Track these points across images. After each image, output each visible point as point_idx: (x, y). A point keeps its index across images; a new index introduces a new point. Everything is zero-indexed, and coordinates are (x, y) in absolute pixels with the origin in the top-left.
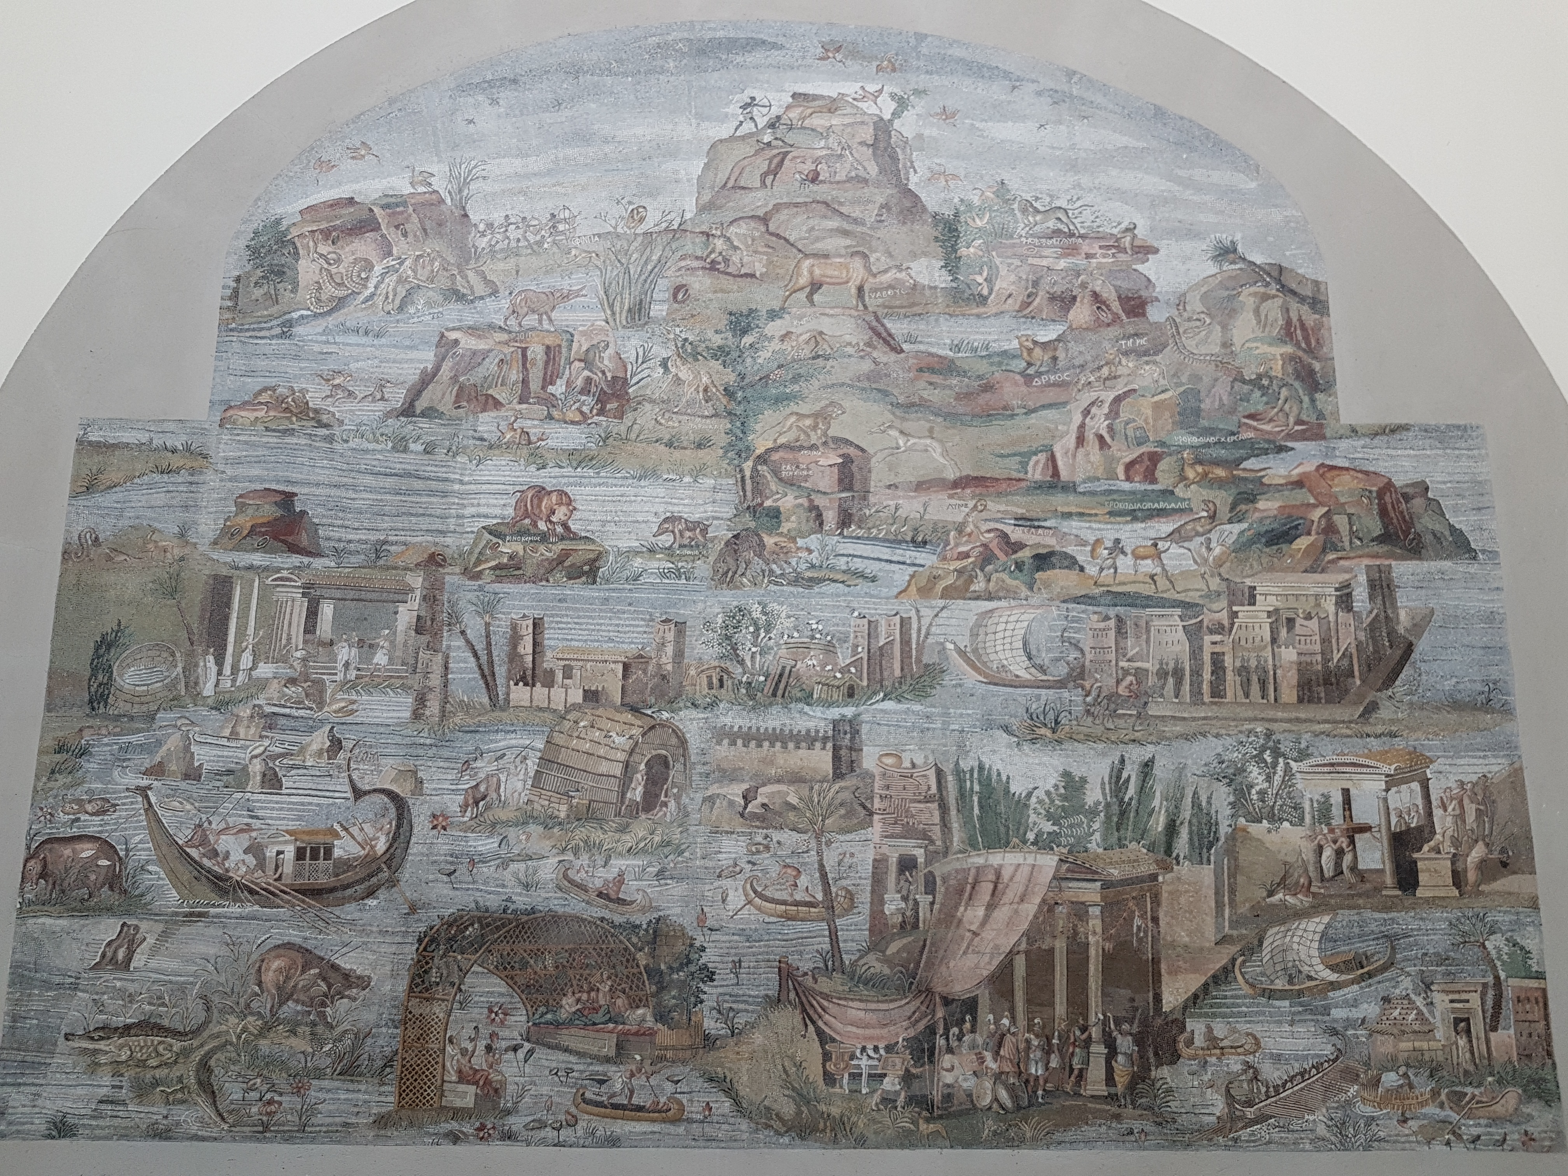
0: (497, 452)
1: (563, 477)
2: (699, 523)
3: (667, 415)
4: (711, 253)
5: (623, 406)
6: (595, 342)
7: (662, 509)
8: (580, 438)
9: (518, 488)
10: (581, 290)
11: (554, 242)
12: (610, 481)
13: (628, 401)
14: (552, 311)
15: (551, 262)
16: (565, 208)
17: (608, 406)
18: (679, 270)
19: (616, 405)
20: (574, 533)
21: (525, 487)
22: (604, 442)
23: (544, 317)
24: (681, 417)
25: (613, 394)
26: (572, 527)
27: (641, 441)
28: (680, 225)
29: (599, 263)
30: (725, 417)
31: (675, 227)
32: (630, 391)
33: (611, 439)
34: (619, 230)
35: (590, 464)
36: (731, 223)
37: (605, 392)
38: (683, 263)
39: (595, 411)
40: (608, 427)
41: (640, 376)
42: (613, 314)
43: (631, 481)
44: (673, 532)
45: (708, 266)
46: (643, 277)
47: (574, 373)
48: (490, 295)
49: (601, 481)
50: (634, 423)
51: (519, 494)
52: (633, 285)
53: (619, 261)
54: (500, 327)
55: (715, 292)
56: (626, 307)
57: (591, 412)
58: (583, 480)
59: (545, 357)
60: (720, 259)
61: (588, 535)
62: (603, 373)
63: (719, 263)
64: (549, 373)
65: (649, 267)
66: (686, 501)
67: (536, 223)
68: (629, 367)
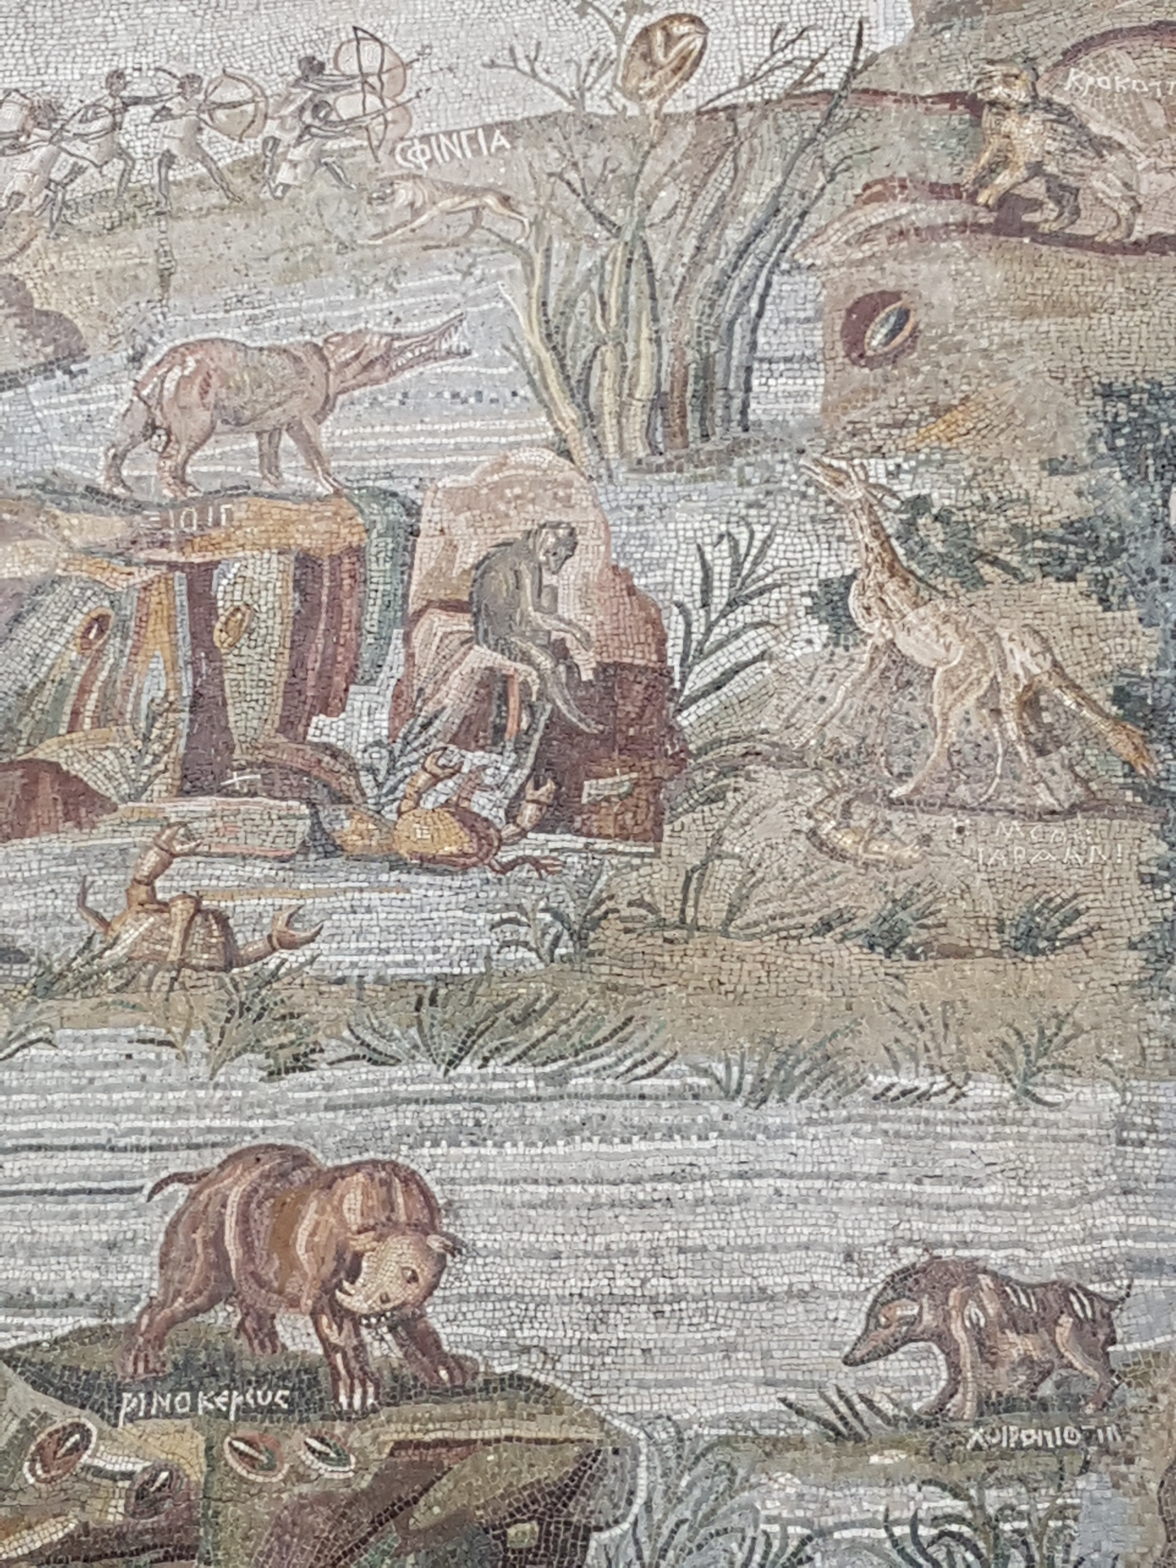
0: (75, 1006)
1: (395, 1101)
2: (1066, 1290)
3: (862, 816)
4: (992, 169)
5: (657, 784)
6: (513, 531)
7: (875, 1233)
8: (466, 928)
9: (177, 1163)
10: (444, 331)
11: (319, 160)
12: (617, 1110)
13: (679, 762)
14: (319, 417)
15: (308, 234)
16: (359, 35)
17: (590, 789)
18: (864, 237)
19: (623, 781)
20: (457, 1364)
21: (212, 1159)
22: (580, 938)
23: (287, 441)
24: (925, 822)
25: (606, 739)
26: (446, 1334)
27: (750, 931)
28: (852, 73)
29: (512, 231)
30: (1134, 812)
31: (833, 82)
32: (685, 719)
33: (613, 926)
34: (594, 105)
35: (519, 1040)
36: (1071, 55)
37: (571, 732)
38: (878, 214)
39: (529, 811)
40: (591, 875)
41: (724, 660)
42: (590, 418)
43: (715, 1110)
44: (942, 1338)
45: (985, 218)
46: (710, 273)
47: (426, 658)
48: (47, 369)
49: (576, 1113)
50: (713, 854)
51: (181, 1190)
52: (666, 304)
53: (600, 218)
54: (92, 491)
55: (1031, 312)
56: (644, 389)
57: (511, 816)
58: (490, 1114)
59: (293, 602)
60: (1037, 188)
61: (521, 1367)
62: (560, 652)
63: (1036, 205)
64: (314, 662)
65: (733, 236)
66: (991, 1192)
67: (243, 92)
68: (675, 626)
